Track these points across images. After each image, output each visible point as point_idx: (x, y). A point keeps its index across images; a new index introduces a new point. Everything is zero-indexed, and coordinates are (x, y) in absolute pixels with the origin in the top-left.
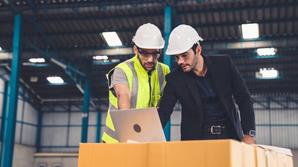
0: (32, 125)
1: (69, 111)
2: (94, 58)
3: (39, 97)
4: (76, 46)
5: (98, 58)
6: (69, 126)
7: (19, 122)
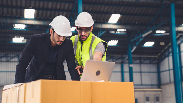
0: (163, 71)
1: (141, 63)
2: (126, 30)
3: (159, 54)
4: (137, 23)
5: (123, 30)
6: (141, 72)
7: (171, 70)
